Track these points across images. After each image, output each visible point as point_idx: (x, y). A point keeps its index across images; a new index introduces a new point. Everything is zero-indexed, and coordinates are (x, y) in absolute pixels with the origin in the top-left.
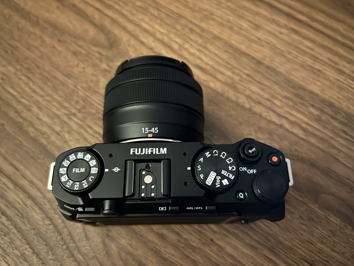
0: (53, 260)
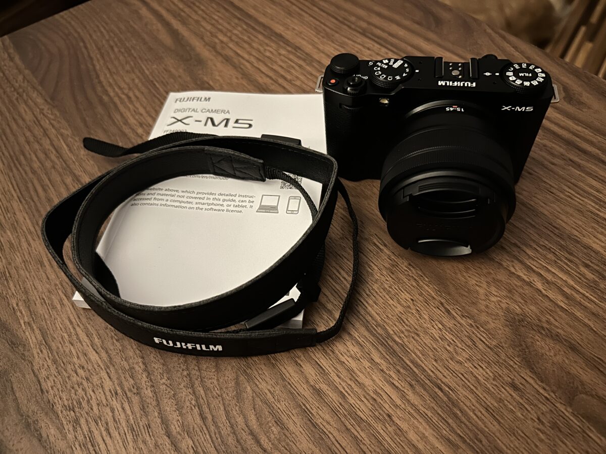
0: (166, 385)
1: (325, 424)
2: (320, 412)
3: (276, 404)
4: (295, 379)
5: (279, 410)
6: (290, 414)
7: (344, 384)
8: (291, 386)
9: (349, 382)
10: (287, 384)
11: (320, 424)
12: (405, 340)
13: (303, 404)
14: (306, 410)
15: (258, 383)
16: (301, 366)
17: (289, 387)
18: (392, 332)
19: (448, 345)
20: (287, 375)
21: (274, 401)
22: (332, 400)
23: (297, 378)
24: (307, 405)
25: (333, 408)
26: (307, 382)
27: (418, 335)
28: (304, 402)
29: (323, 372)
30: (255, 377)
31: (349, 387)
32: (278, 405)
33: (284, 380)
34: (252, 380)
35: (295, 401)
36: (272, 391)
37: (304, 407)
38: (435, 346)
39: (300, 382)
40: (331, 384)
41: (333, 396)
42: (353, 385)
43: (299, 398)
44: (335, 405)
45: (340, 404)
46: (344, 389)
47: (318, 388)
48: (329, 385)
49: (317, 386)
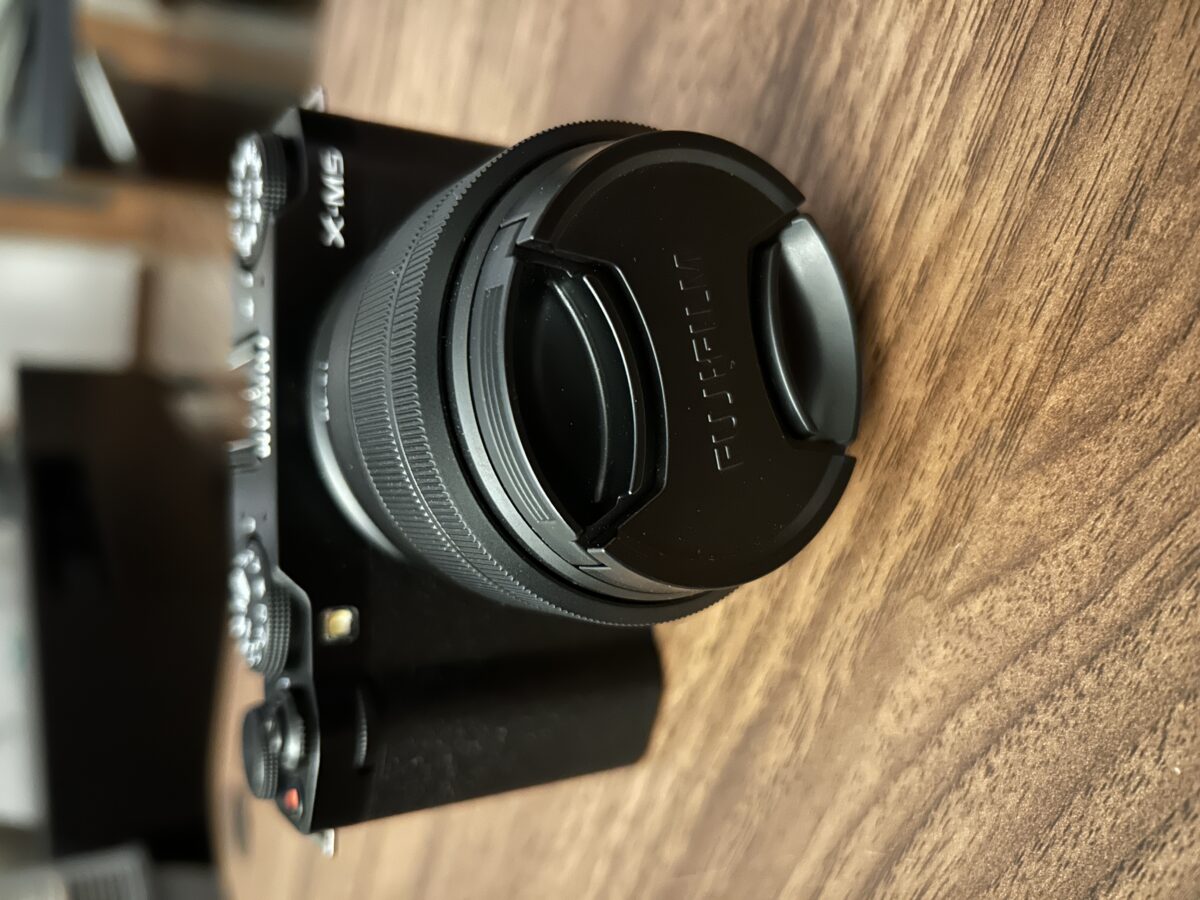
1: (1066, 66)
2: (1036, 107)
3: (1067, 270)
4: (967, 260)
5: (1085, 247)
6: (1080, 202)
7: (929, 99)
8: (993, 256)
9: (917, 88)
10: (990, 276)
11: (1073, 83)
13: (1032, 179)
14: (1046, 156)
15: (1026, 376)
16: (924, 265)
17: (997, 260)
20: (964, 291)
21: (1061, 281)
22: (987, 100)
23: (963, 252)
24: (1031, 164)
25: (1009, 77)
26: (962, 214)
28: (1026, 182)
29: (918, 186)
30: (1008, 400)
31: (930, 79)
32: (1070, 261)
33: (982, 295)
34: (1020, 402)
35: (1034, 210)
36: (1031, 310)
37: (1041, 172)
39: (969, 237)
40: (941, 139)
41: (974, 105)
42: (921, 71)
43: (1018, 206)
44: (995, 80)
45: (986, 66)
46: (940, 90)
47: (966, 168)
48: (948, 140)
49: (962, 176)
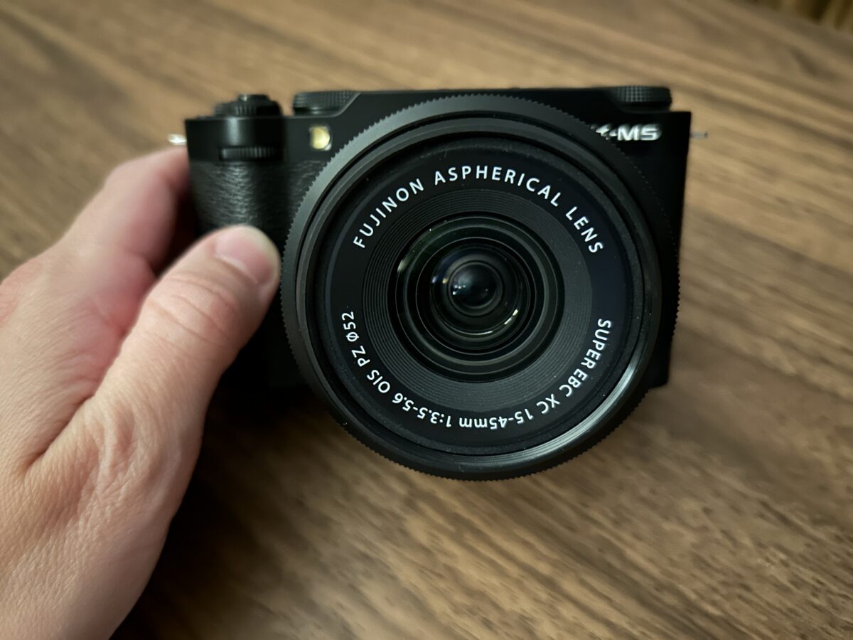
12: (727, 606)
18: (693, 596)
19: (814, 595)
27: (747, 588)
38: (789, 604)
